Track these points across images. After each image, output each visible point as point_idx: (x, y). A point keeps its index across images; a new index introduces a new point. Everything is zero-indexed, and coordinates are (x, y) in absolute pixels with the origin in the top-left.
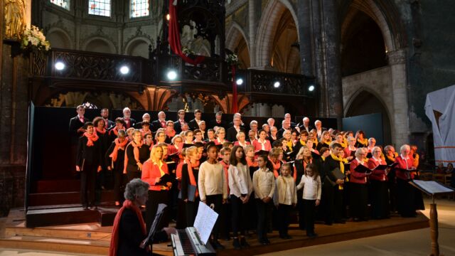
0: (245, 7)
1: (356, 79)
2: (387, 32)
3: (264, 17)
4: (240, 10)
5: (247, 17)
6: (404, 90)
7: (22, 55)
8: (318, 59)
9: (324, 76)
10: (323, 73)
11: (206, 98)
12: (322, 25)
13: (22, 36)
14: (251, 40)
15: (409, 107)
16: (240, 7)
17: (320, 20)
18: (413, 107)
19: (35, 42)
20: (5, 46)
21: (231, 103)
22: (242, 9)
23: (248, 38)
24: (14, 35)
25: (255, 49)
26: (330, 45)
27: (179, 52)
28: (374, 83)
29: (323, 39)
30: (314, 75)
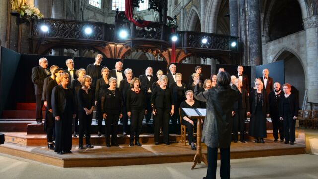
6: (316, 48)
8: (243, 24)
9: (246, 36)
13: (21, 9)
19: (29, 13)
23: (200, 15)
24: (16, 9)
26: (251, 13)
27: (131, 19)
28: (292, 44)
29: (247, 9)
30: (240, 36)
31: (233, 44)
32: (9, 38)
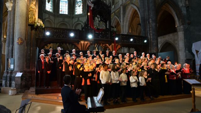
0: (119, 9)
1: (164, 38)
2: (176, 19)
3: (127, 13)
4: (117, 11)
5: (120, 13)
6: (183, 42)
7: (34, 30)
8: (148, 30)
9: (151, 36)
10: (150, 35)
11: (104, 45)
12: (150, 16)
13: (35, 23)
14: (122, 22)
15: (185, 49)
16: (117, 9)
17: (149, 14)
18: (187, 49)
19: (39, 25)
20: (29, 26)
21: (113, 47)
22: (118, 10)
23: (121, 22)
24: (32, 22)
25: (123, 26)
26: (153, 24)
27: (93, 27)
28: (171, 39)
29: (150, 22)
30: (147, 36)
31: (145, 41)
32: (27, 39)
